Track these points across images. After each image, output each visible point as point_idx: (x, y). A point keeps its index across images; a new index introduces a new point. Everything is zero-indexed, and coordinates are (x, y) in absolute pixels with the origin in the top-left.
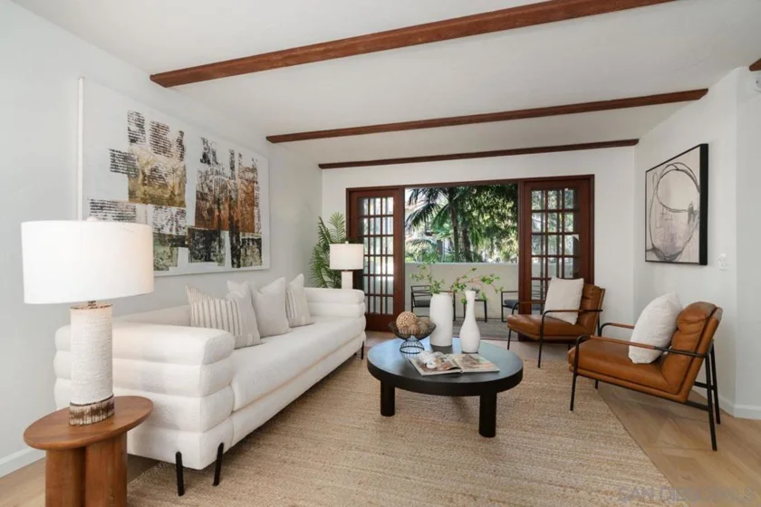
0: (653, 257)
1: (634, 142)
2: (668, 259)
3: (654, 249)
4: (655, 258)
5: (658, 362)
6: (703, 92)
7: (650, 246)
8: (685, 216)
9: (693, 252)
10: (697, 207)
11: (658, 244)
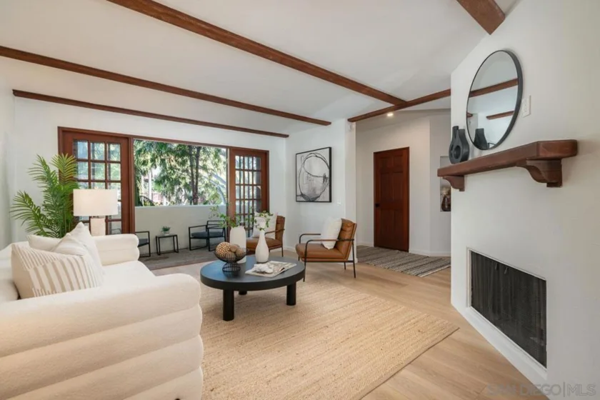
0: (302, 199)
1: (286, 136)
2: (312, 199)
3: (302, 195)
4: (303, 200)
5: (336, 247)
6: (330, 123)
7: (299, 193)
8: (321, 180)
9: (326, 196)
10: (327, 176)
11: (305, 192)
